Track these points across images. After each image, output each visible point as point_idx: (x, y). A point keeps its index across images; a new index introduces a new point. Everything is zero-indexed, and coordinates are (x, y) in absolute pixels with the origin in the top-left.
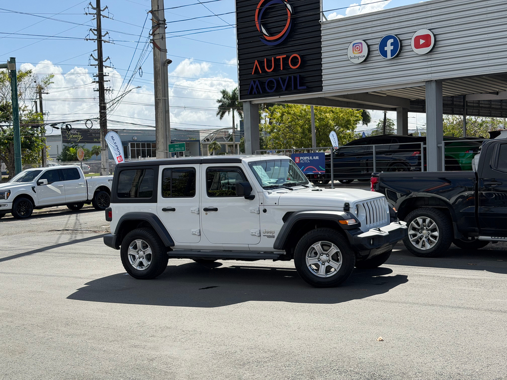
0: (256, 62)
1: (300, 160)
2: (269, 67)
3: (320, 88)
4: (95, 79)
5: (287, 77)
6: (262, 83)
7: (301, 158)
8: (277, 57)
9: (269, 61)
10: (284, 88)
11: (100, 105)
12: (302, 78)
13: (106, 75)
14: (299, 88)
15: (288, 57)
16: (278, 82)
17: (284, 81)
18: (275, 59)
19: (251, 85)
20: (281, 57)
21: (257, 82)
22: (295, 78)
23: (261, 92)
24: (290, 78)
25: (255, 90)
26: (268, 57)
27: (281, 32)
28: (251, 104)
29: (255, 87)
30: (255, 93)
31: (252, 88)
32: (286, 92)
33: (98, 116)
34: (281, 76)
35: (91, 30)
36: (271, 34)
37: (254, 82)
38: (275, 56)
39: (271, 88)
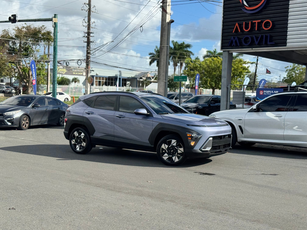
0: (237, 24)
1: (263, 93)
2: (246, 28)
3: (285, 44)
5: (260, 36)
6: (239, 39)
7: (264, 91)
8: (254, 22)
9: (247, 25)
10: (256, 43)
11: (87, 51)
12: (271, 37)
14: (268, 43)
15: (262, 22)
16: (252, 38)
17: (257, 38)
18: (252, 23)
19: (231, 40)
20: (257, 21)
21: (236, 38)
22: (266, 37)
23: (239, 45)
24: (262, 37)
25: (234, 44)
26: (246, 21)
27: (258, 4)
28: (228, 53)
29: (234, 41)
30: (234, 46)
31: (232, 42)
32: (258, 46)
34: (256, 35)
37: (234, 38)
38: (251, 21)
39: (246, 42)
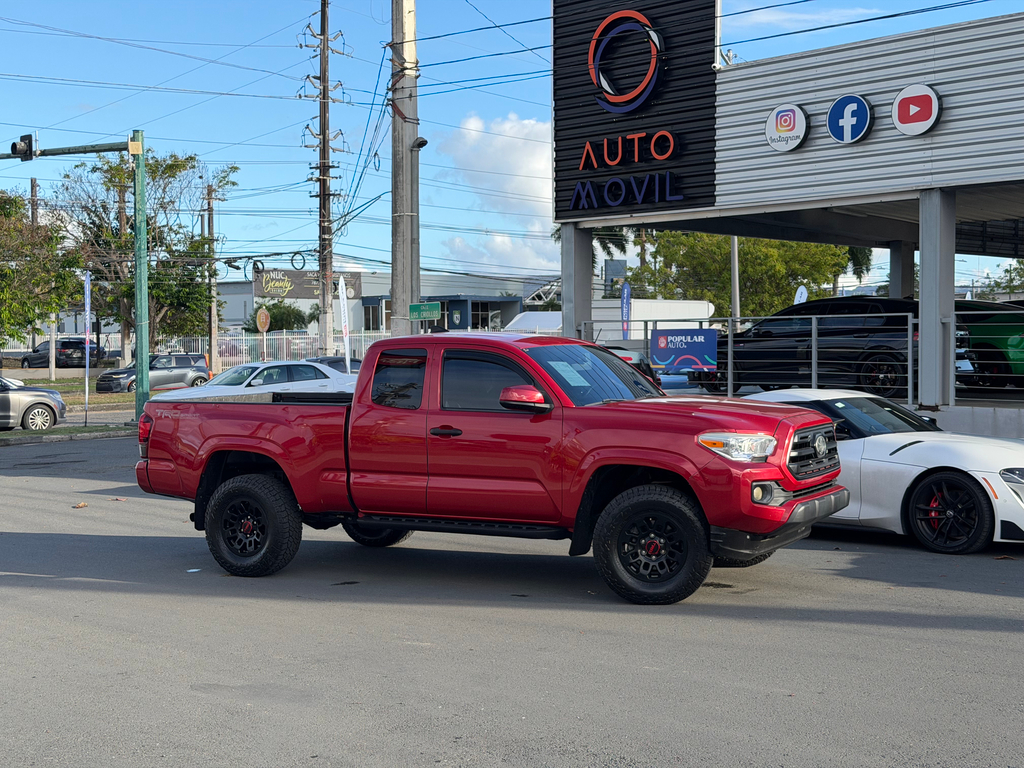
0: (588, 146)
1: (668, 343)
2: (613, 155)
3: (709, 199)
4: (312, 174)
5: (647, 176)
6: (599, 188)
7: (670, 338)
8: (628, 137)
9: (613, 144)
10: (639, 198)
11: (320, 225)
12: (676, 179)
13: (333, 167)
14: (668, 198)
15: (648, 138)
16: (628, 184)
17: (640, 183)
18: (624, 140)
19: (576, 190)
20: (636, 136)
21: (589, 186)
22: (662, 179)
23: (596, 206)
24: (652, 178)
25: (583, 202)
26: (611, 137)
27: (636, 87)
28: (576, 229)
29: (583, 194)
30: (583, 208)
31: (579, 197)
32: (644, 206)
33: (316, 245)
34: (636, 175)
35: (308, 77)
36: (619, 91)
37: (583, 185)
38: (623, 134)
39: (616, 197)
